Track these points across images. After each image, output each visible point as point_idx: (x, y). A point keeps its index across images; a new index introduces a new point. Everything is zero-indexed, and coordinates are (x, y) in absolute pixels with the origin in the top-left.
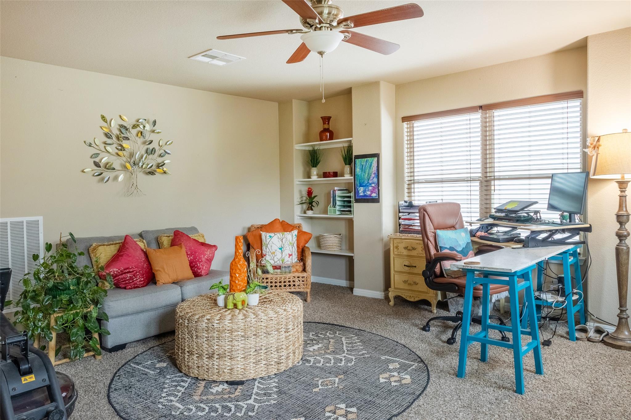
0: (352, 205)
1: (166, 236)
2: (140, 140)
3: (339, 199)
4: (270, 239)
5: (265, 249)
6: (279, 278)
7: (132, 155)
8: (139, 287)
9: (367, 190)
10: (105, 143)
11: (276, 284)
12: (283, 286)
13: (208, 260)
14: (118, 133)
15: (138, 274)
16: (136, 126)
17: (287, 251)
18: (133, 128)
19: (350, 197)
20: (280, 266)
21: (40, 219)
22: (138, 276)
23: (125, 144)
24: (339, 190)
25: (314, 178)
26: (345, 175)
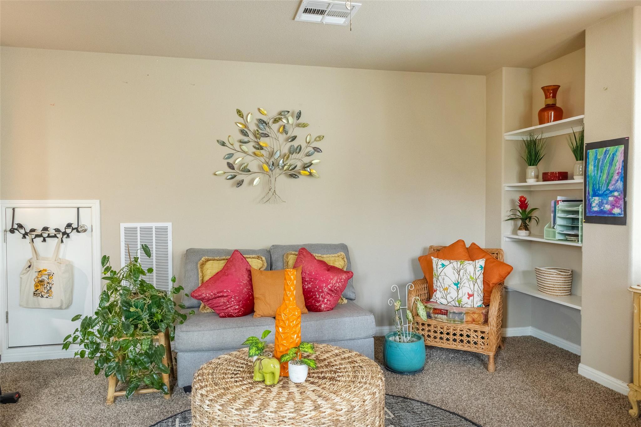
0: (580, 226)
1: (294, 254)
2: (282, 137)
3: (563, 215)
4: (442, 269)
5: (435, 282)
6: (445, 328)
7: (272, 154)
8: (234, 317)
9: (605, 201)
10: (241, 142)
11: (442, 336)
12: (451, 340)
13: (332, 291)
14: (256, 128)
15: (232, 299)
16: (277, 119)
17: (466, 289)
18: (274, 123)
19: (577, 212)
20: (447, 311)
21: (169, 225)
22: (233, 303)
23: (263, 142)
24: (563, 201)
25: (531, 181)
26: (575, 177)
